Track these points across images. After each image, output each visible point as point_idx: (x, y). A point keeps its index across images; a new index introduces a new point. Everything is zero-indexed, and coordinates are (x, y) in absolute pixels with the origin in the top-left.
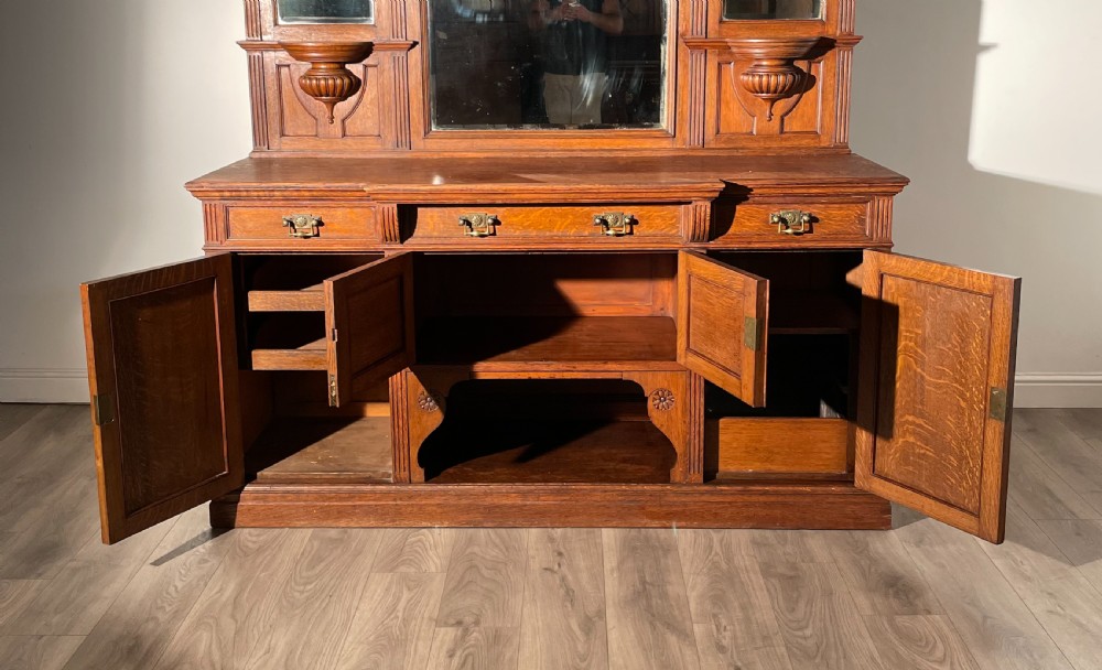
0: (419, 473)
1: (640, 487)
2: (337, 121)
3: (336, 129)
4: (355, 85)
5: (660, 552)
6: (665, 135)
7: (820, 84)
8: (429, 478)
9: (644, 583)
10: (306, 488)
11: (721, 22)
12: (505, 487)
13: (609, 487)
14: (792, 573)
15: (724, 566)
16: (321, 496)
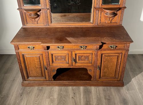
0: (53, 80)
1: (86, 81)
2: (36, 21)
3: (36, 22)
4: (38, 16)
5: (89, 93)
6: (91, 23)
7: (118, 15)
8: (54, 80)
9: (87, 101)
10: (36, 82)
11: (102, 5)
12: (66, 81)
13: (82, 81)
14: (109, 98)
15: (99, 96)
16: (38, 83)
